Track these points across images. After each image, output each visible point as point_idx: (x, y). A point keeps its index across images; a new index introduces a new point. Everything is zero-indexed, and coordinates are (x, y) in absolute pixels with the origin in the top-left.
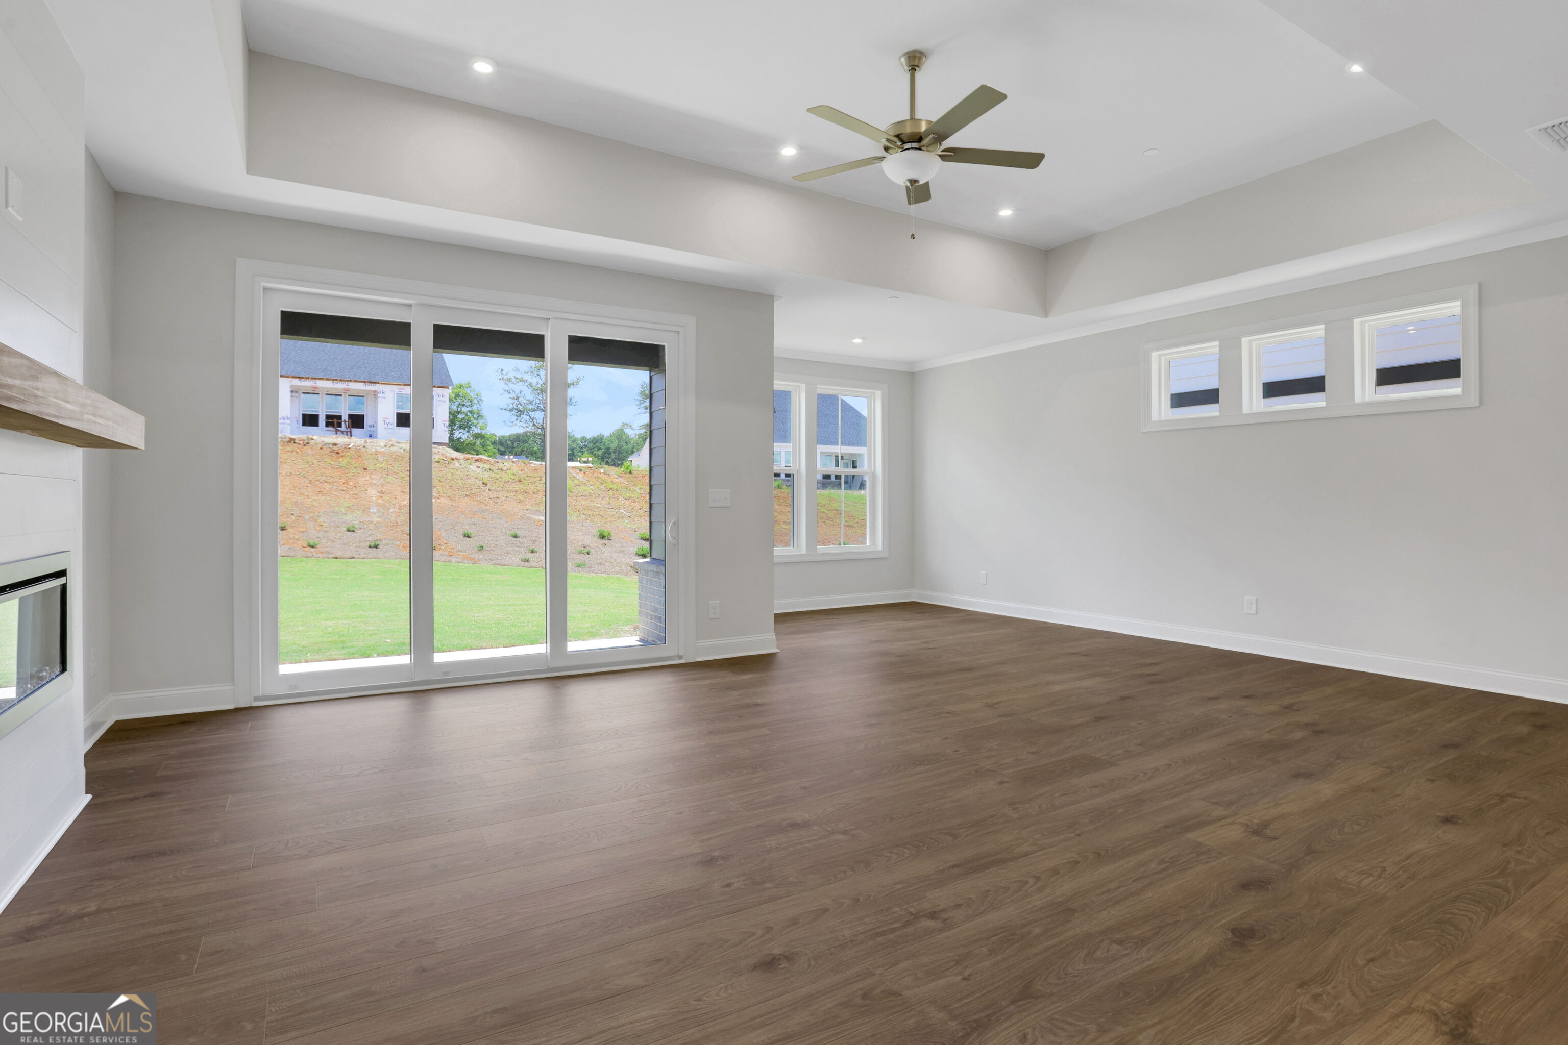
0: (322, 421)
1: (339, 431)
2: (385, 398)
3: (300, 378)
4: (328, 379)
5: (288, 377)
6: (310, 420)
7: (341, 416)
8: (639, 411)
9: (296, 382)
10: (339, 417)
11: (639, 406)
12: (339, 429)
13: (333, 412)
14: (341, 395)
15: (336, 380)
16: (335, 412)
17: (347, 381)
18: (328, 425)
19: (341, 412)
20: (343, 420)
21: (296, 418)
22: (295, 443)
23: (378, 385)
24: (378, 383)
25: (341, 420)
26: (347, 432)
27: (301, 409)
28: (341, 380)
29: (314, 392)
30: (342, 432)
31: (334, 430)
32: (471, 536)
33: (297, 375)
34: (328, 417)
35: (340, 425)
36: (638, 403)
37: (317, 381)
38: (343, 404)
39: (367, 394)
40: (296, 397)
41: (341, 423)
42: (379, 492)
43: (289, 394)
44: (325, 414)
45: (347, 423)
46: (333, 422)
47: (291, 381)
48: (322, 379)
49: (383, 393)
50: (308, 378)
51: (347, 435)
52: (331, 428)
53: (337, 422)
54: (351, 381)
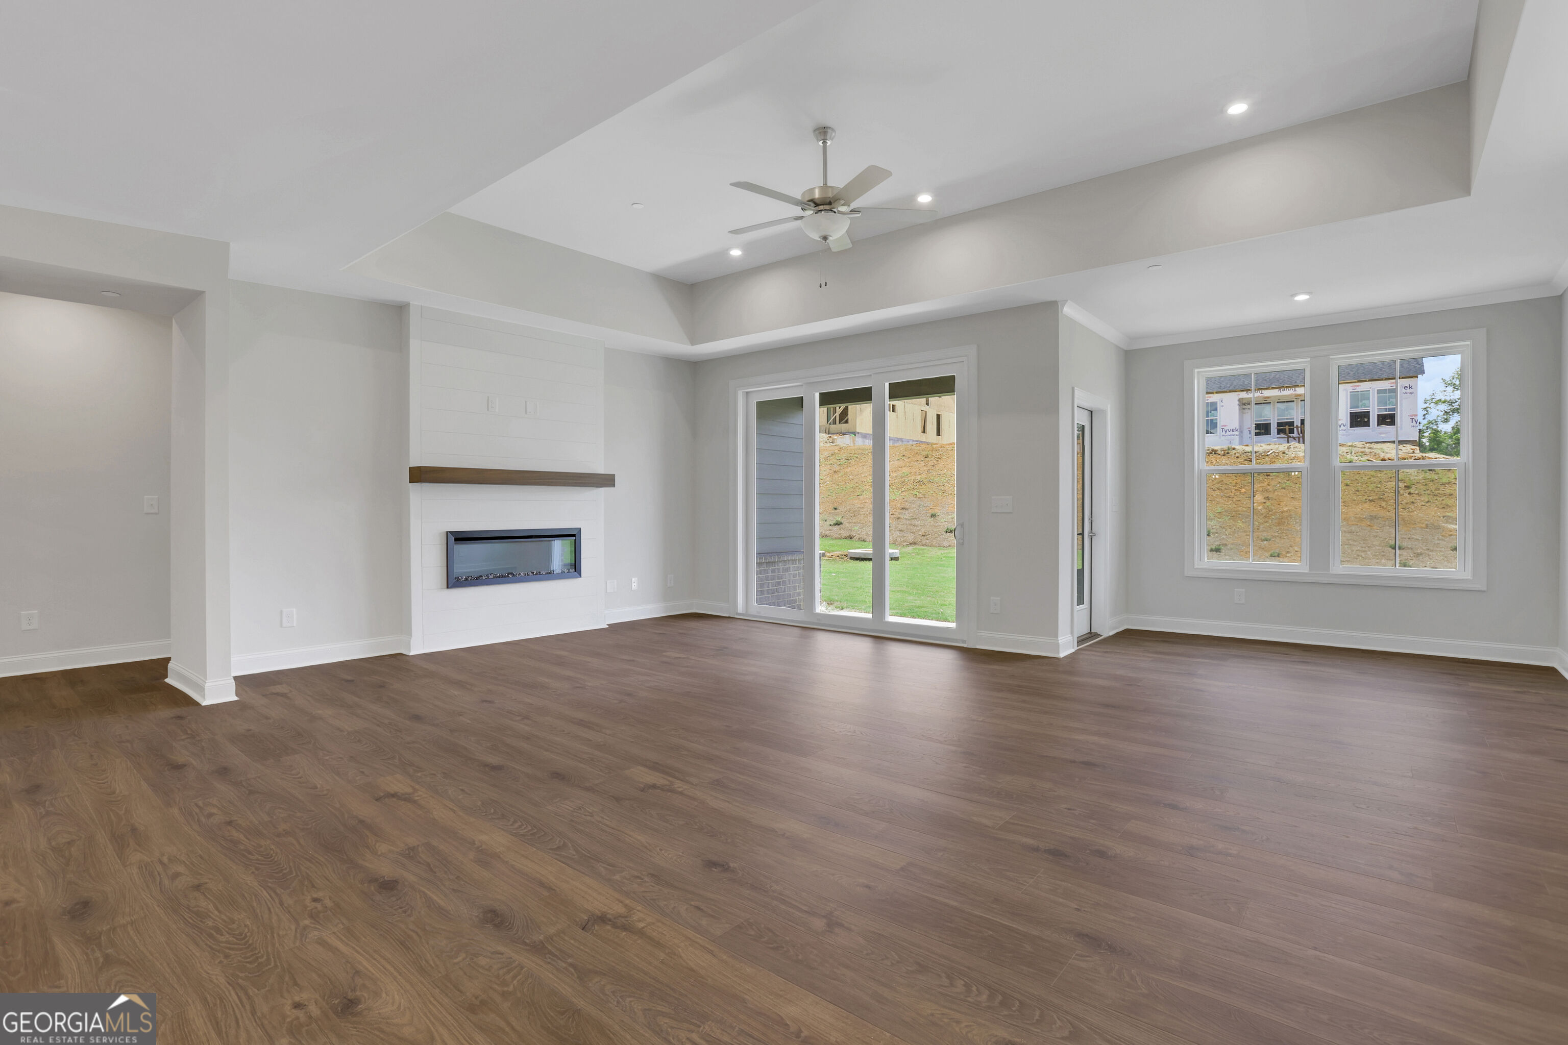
0: (1274, 429)
1: (1290, 437)
4: (1273, 388)
6: (1263, 429)
7: (1293, 422)
10: (1292, 424)
12: (1291, 435)
13: (1285, 419)
14: (1293, 401)
15: (1283, 387)
16: (1287, 419)
17: (1293, 387)
18: (1279, 432)
19: (1293, 418)
20: (1295, 426)
21: (1249, 428)
25: (1293, 426)
26: (1299, 438)
28: (1287, 387)
29: (1266, 402)
30: (1294, 438)
31: (1286, 436)
34: (1279, 424)
35: (1292, 431)
38: (1295, 410)
40: (1249, 409)
41: (1294, 428)
42: (1265, 498)
45: (1300, 429)
46: (1285, 429)
47: (1239, 395)
51: (1299, 442)
52: (1282, 435)
53: (1289, 429)
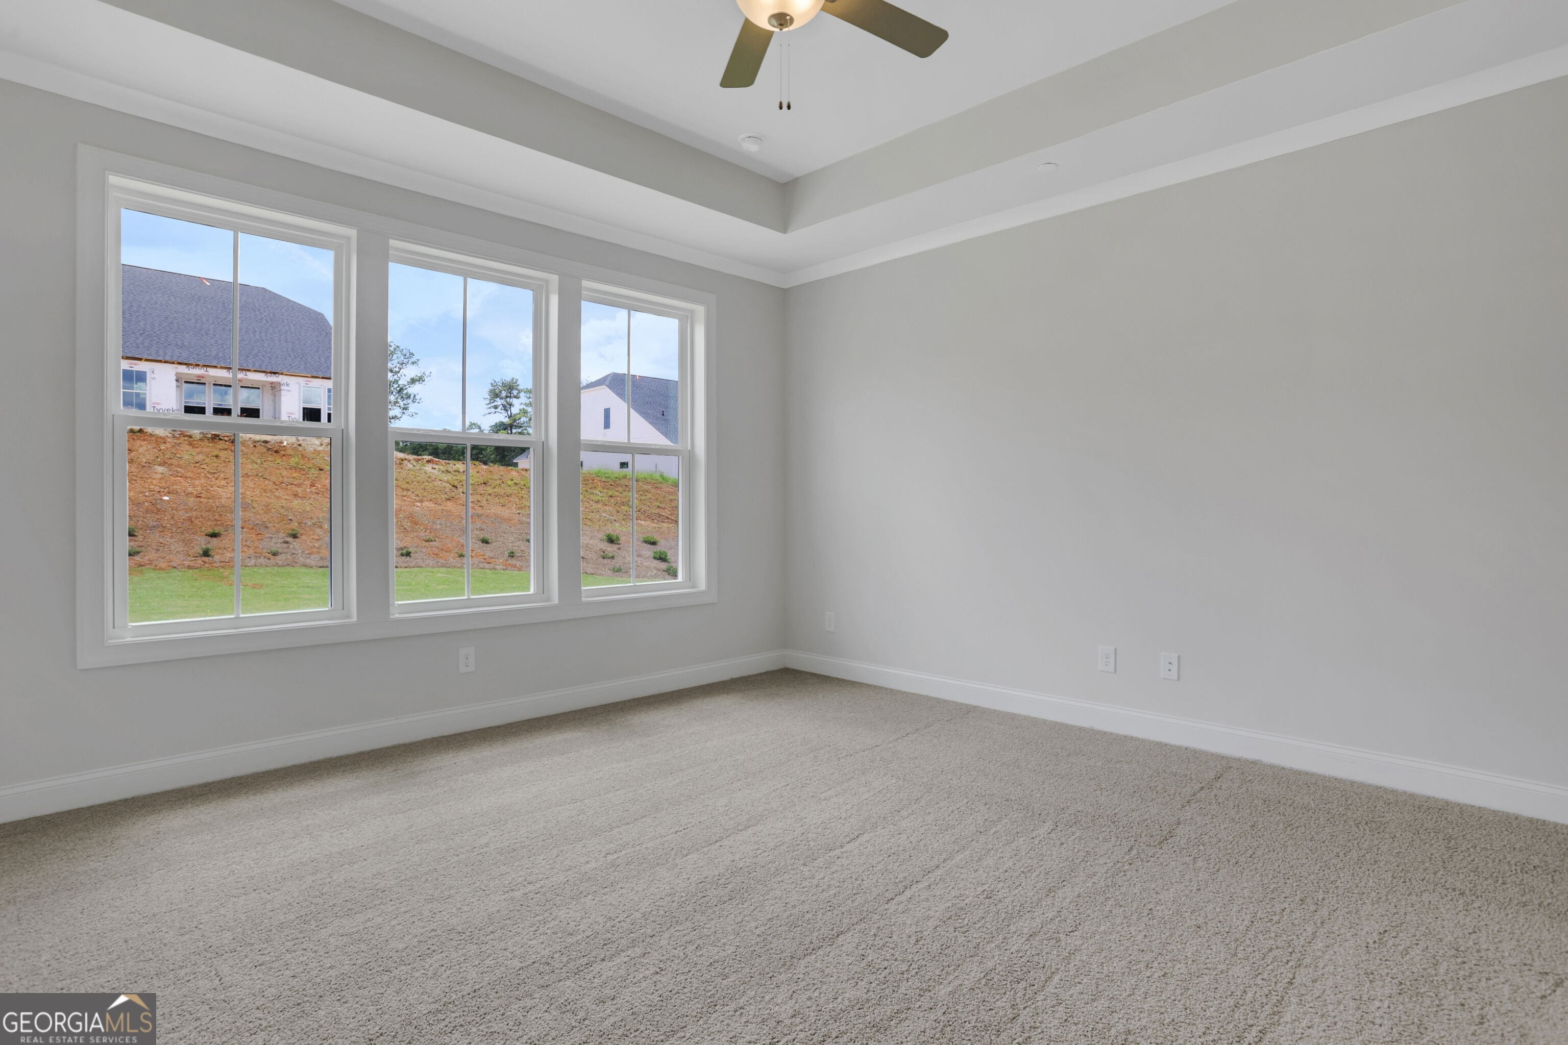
2: (289, 391)
3: (187, 365)
5: (173, 363)
8: (489, 411)
9: (183, 369)
11: (489, 406)
22: (220, 439)
23: (281, 376)
24: (282, 374)
27: (183, 400)
32: (490, 541)
33: (185, 362)
36: (488, 402)
37: (209, 369)
39: (264, 386)
43: (174, 383)
44: (212, 406)
48: (216, 367)
49: (287, 385)
50: (198, 365)
54: (249, 370)
